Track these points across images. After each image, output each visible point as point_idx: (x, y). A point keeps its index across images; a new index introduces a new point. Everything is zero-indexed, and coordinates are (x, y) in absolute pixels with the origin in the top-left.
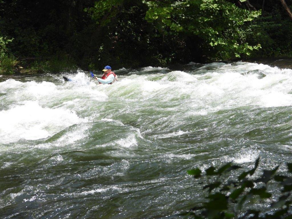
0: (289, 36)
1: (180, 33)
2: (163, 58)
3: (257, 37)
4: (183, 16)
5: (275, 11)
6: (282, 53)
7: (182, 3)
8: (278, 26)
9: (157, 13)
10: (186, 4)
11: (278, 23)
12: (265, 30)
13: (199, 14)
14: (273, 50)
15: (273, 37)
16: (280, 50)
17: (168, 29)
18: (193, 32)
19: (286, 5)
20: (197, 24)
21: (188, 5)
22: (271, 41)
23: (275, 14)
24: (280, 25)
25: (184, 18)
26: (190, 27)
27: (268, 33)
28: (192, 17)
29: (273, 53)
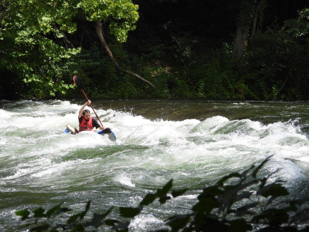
0: (107, 76)
3: (73, 75)
5: (94, 48)
6: (99, 93)
8: (96, 65)
11: (96, 61)
12: (82, 68)
13: (13, 48)
14: (89, 89)
15: (90, 76)
16: (97, 90)
18: (6, 67)
19: (105, 42)
20: (10, 59)
21: (2, 39)
22: (88, 80)
23: (94, 52)
24: (98, 63)
26: (3, 62)
27: (85, 71)
28: (5, 51)
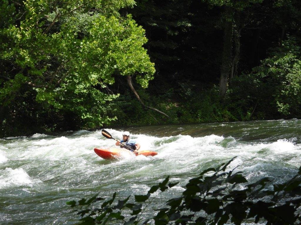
0: (137, 111)
1: (61, 110)
2: (48, 128)
3: (114, 112)
4: (62, 98)
5: (127, 93)
6: (132, 123)
7: (61, 89)
9: (45, 96)
10: (64, 90)
12: (120, 107)
13: (73, 96)
14: (125, 120)
15: (125, 112)
16: (130, 121)
17: (52, 107)
18: (69, 109)
19: (134, 89)
20: (72, 104)
21: (66, 91)
22: (124, 115)
23: (127, 96)
24: (130, 103)
25: (63, 99)
26: (67, 106)
27: (122, 109)
28: (68, 99)
29: (126, 123)
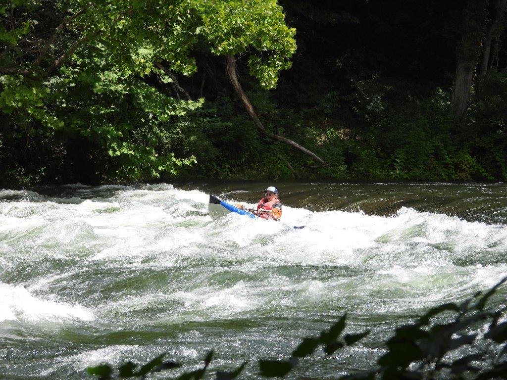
0: (245, 144)
1: (59, 133)
2: (26, 175)
3: (189, 143)
4: (62, 103)
5: (222, 98)
6: (232, 172)
7: (62, 80)
8: (227, 127)
9: (21, 96)
10: (69, 83)
11: (227, 121)
12: (204, 131)
13: (90, 100)
14: (216, 166)
15: (217, 145)
16: (229, 168)
17: (37, 124)
18: (79, 131)
19: (241, 89)
20: (86, 117)
21: (73, 85)
22: (214, 152)
23: (222, 105)
24: (230, 124)
25: (64, 105)
26: (75, 122)
27: (209, 136)
28: (78, 105)
29: (217, 173)
